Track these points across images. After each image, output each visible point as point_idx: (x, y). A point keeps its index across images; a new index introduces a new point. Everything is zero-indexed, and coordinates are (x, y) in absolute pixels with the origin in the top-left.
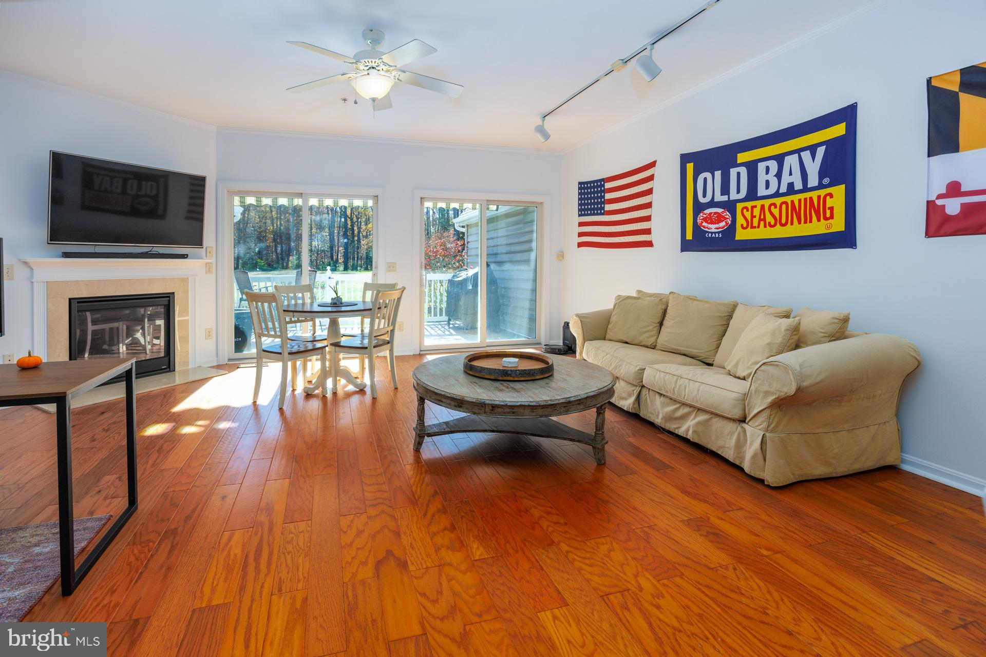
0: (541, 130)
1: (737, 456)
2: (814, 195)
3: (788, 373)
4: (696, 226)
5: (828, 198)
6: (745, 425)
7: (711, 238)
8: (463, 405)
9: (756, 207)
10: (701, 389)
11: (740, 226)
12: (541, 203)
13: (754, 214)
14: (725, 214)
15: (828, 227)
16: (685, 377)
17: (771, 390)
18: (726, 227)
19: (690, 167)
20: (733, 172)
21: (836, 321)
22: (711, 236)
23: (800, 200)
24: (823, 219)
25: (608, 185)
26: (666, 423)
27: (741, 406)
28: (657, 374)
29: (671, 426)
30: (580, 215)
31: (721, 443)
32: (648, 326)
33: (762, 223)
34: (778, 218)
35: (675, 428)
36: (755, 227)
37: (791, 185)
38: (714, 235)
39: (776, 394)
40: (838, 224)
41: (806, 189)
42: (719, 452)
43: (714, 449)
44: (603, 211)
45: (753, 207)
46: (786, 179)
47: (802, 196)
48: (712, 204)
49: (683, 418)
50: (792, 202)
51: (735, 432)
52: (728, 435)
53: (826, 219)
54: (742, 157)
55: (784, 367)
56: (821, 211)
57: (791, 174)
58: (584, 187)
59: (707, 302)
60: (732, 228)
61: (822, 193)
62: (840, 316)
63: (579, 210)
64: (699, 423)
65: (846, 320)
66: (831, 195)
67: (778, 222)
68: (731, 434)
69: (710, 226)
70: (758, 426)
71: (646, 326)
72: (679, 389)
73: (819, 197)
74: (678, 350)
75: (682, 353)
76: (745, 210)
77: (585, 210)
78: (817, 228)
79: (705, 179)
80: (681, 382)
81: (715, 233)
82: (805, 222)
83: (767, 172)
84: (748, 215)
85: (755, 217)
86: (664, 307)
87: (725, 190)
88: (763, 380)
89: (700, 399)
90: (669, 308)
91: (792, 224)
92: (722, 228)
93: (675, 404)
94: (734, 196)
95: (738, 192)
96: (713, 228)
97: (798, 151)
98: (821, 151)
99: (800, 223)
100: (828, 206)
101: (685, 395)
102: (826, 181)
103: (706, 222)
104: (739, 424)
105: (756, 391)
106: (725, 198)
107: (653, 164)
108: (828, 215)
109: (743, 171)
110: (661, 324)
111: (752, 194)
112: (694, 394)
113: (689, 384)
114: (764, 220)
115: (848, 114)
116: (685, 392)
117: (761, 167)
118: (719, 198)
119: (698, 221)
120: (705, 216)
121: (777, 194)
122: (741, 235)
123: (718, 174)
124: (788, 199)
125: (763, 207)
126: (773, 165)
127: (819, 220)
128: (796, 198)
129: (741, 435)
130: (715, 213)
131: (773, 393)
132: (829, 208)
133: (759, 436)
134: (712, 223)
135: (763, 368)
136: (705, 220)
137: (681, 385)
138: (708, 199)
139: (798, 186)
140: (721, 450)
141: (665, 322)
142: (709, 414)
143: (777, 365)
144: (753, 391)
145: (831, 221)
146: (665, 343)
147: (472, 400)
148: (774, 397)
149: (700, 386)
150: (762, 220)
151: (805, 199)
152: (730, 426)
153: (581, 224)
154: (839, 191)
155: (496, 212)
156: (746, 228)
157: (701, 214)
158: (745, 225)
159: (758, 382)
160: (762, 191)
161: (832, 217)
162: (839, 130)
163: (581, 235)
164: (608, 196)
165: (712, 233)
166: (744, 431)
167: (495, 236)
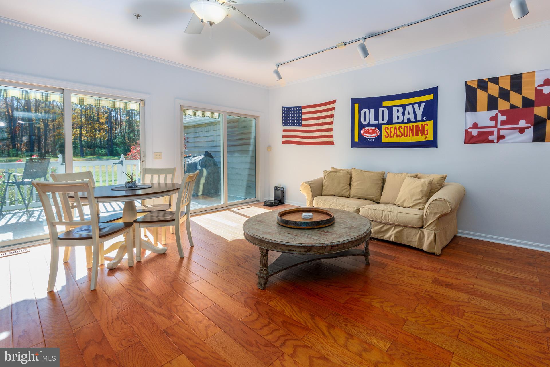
0: (277, 73)
1: (419, 245)
2: (420, 124)
3: (447, 203)
4: (360, 135)
5: (426, 125)
6: (422, 229)
7: (369, 141)
8: (311, 250)
9: (392, 127)
10: (398, 215)
11: (384, 136)
12: (258, 117)
13: (391, 131)
14: (376, 130)
15: (426, 138)
16: (387, 210)
17: (438, 212)
18: (377, 136)
19: (356, 106)
20: (381, 110)
21: (442, 178)
22: (369, 140)
23: (413, 126)
24: (424, 134)
25: (303, 110)
26: (375, 235)
27: (421, 221)
28: (369, 211)
29: (379, 236)
30: (283, 126)
31: (410, 240)
32: (345, 186)
33: (395, 135)
34: (403, 133)
35: (381, 237)
36: (392, 137)
37: (409, 119)
38: (370, 140)
39: (440, 213)
40: (430, 137)
41: (416, 121)
42: (409, 244)
43: (406, 243)
44: (300, 124)
45: (391, 128)
46: (407, 116)
47: (415, 124)
48: (369, 125)
49: (387, 230)
50: (410, 126)
51: (417, 234)
52: (413, 236)
53: (425, 135)
54: (385, 104)
55: (444, 201)
56: (422, 131)
57: (409, 114)
58: (285, 110)
59: (372, 172)
60: (380, 137)
61: (423, 123)
62: (443, 177)
63: (283, 123)
64: (397, 232)
65: (444, 178)
66: (427, 125)
67: (403, 135)
68: (416, 235)
69: (368, 135)
70: (431, 229)
71: (344, 186)
72: (385, 216)
73: (422, 125)
74: (362, 197)
75: (364, 198)
76: (387, 129)
77: (287, 123)
78: (421, 138)
79: (365, 112)
80: (384, 214)
81: (371, 139)
82: (416, 136)
83: (398, 112)
84: (388, 131)
85: (392, 132)
86: (349, 176)
87: (376, 118)
88: (434, 208)
89: (399, 220)
90: (353, 176)
91: (410, 136)
92: (374, 137)
93: (381, 225)
94: (381, 121)
95: (383, 120)
96: (370, 136)
97: (413, 104)
98: (423, 105)
99: (413, 136)
100: (426, 129)
101: (389, 220)
102: (425, 118)
103: (366, 133)
104: (420, 229)
105: (430, 213)
106: (376, 122)
107: (334, 102)
108: (426, 133)
109: (386, 111)
110: (350, 184)
111: (390, 121)
112: (395, 219)
113: (390, 214)
114: (396, 134)
115: (434, 91)
116: (389, 218)
117: (395, 109)
118: (373, 122)
119: (361, 133)
120: (365, 130)
121: (402, 123)
122: (385, 140)
123: (372, 110)
124: (408, 125)
125: (396, 128)
126: (401, 109)
127: (422, 135)
128: (411, 125)
129: (421, 234)
130: (371, 129)
131: (439, 213)
132: (426, 130)
133: (432, 233)
134: (369, 134)
135: (433, 202)
136: (365, 132)
137: (385, 214)
138: (367, 122)
139: (413, 119)
140: (410, 243)
141: (352, 183)
142: (402, 227)
143: (441, 200)
144: (428, 213)
145: (427, 136)
146: (356, 194)
147: (319, 245)
148: (440, 215)
149: (397, 214)
150: (395, 134)
151: (416, 126)
152: (414, 231)
153: (284, 131)
154: (431, 123)
155: (218, 119)
156: (387, 137)
157: (363, 129)
158: (387, 136)
159: (431, 209)
160: (395, 120)
161: (427, 134)
162: (431, 97)
163: (284, 137)
164: (304, 116)
165: (369, 139)
166: (423, 232)
167: (215, 134)
